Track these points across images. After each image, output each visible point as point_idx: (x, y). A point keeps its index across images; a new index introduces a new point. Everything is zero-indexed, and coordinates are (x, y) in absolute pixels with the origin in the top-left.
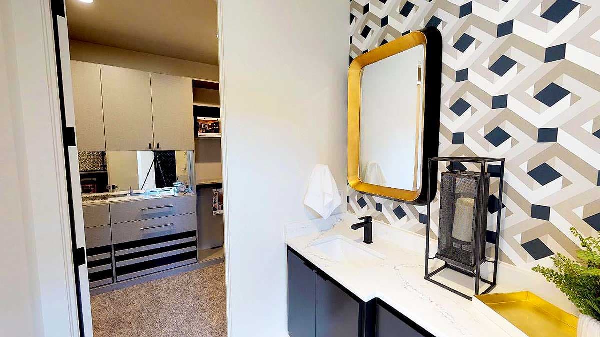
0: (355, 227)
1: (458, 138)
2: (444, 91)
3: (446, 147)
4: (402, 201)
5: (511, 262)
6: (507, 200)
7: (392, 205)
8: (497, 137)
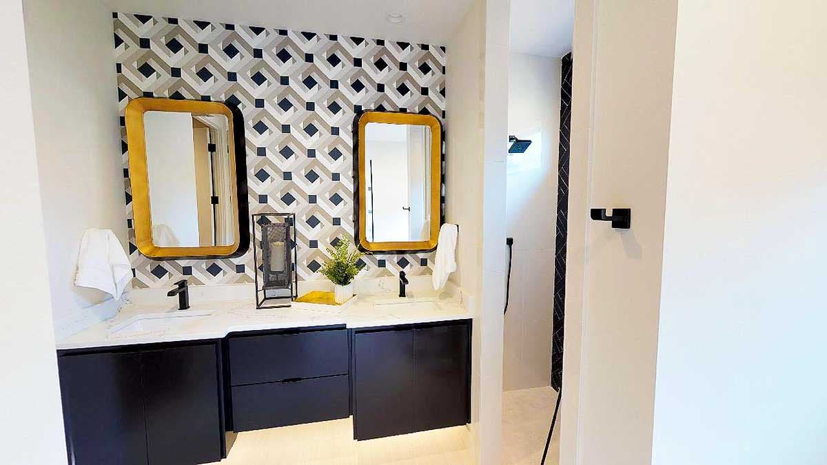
0: (171, 294)
1: (263, 199)
2: (249, 160)
3: (254, 206)
4: (215, 257)
5: (303, 280)
6: (298, 241)
7: (204, 265)
8: (288, 199)
